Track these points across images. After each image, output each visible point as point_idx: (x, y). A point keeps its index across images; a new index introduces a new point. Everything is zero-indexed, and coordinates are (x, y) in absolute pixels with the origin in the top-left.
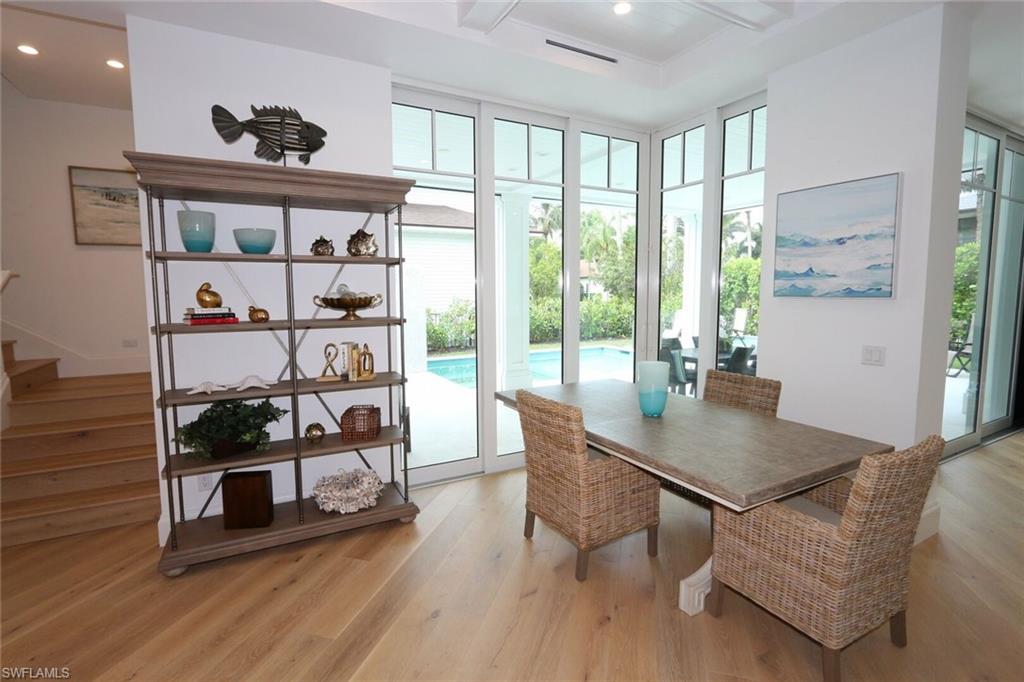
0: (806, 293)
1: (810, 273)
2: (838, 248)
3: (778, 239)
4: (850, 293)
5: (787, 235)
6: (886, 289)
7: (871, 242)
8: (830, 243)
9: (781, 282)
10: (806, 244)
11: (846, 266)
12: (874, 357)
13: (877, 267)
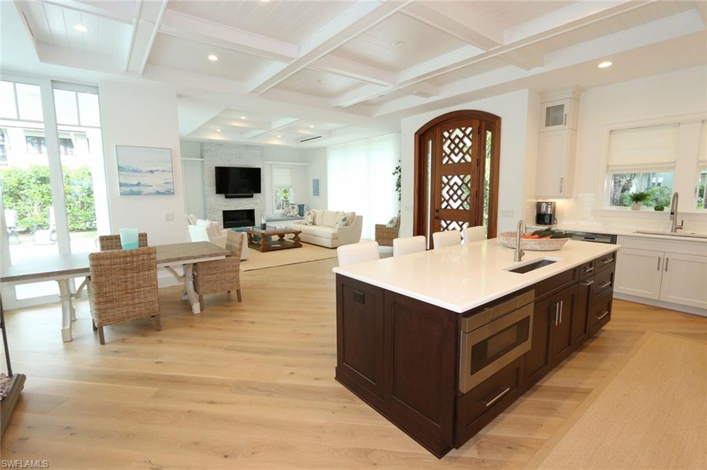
0: (139, 193)
1: (139, 184)
2: (150, 174)
3: (118, 167)
4: (158, 193)
5: (124, 166)
6: (172, 191)
7: (164, 173)
8: (147, 172)
9: (124, 188)
10: (135, 171)
11: (156, 182)
12: (169, 218)
13: (168, 183)
